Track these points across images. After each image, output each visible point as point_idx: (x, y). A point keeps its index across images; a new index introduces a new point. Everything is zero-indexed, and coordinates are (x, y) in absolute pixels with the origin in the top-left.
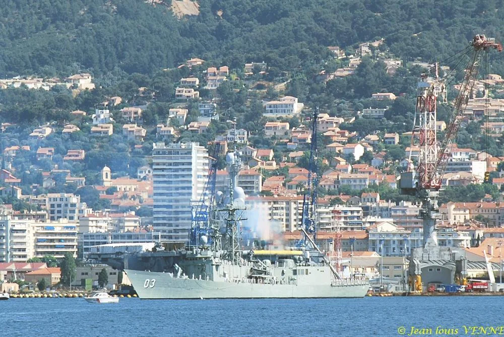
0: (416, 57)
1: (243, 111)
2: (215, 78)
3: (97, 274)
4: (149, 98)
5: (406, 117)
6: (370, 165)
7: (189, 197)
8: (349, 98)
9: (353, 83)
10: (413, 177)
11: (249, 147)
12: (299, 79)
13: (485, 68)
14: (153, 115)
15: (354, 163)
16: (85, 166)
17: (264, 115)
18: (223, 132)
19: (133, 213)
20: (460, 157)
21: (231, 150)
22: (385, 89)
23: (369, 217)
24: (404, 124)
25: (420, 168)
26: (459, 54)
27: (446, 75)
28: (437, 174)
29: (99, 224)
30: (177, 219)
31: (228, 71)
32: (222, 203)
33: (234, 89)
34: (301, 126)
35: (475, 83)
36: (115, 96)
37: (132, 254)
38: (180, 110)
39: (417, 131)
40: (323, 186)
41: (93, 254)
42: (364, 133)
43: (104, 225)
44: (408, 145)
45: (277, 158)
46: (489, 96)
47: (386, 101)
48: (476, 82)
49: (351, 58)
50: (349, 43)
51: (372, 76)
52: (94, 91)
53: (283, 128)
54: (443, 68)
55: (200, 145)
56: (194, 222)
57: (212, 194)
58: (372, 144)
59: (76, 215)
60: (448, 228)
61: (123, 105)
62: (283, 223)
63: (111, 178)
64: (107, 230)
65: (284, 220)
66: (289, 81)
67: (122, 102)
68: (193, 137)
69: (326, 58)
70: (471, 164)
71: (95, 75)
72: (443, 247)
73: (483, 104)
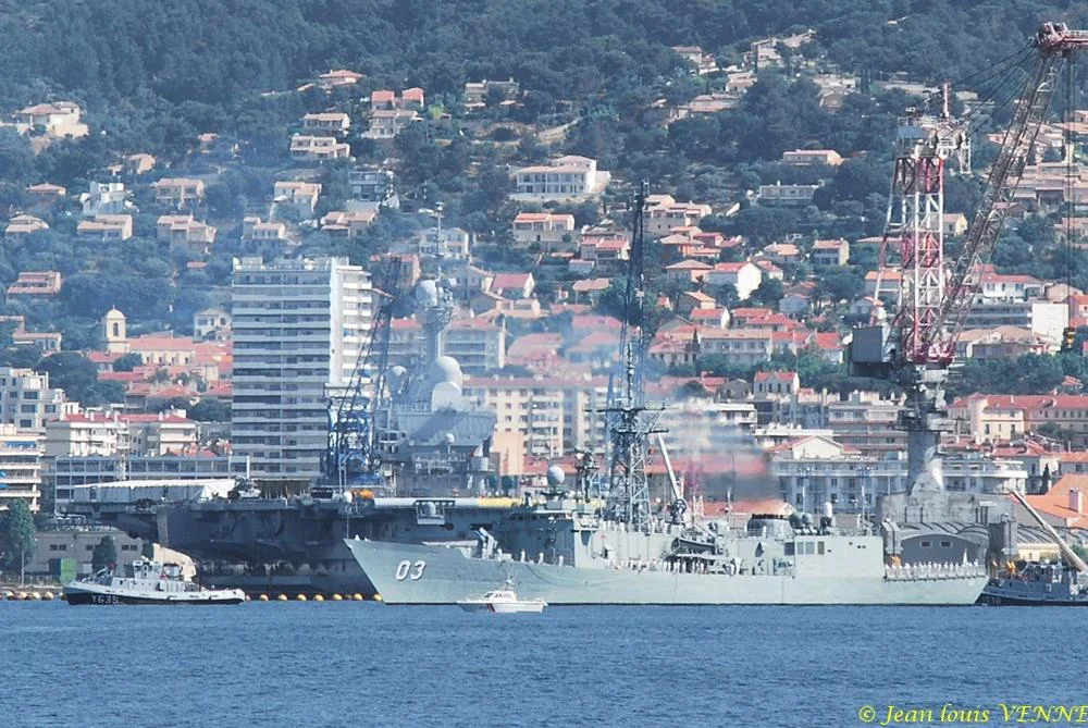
0: (894, 71)
1: (458, 189)
2: (389, 113)
3: (89, 548)
4: (223, 159)
5: (868, 204)
6: (776, 310)
7: (323, 378)
8: (725, 160)
9: (737, 126)
10: (885, 338)
11: (474, 268)
12: (602, 118)
13: (1068, 97)
14: (235, 194)
15: (737, 304)
16: (61, 308)
17: (512, 196)
18: (408, 235)
19: (182, 413)
20: (1002, 294)
21: (430, 275)
22: (816, 142)
23: (772, 425)
24: (863, 219)
25: (901, 318)
26: (1003, 66)
27: (967, 111)
28: (944, 330)
29: (94, 438)
30: (292, 427)
31: (422, 101)
32: (406, 391)
33: (436, 140)
34: (605, 221)
35: (1041, 130)
36: (139, 152)
37: (179, 504)
38: (303, 184)
39: (896, 235)
40: (658, 357)
41: (80, 504)
42: (761, 239)
43: (109, 439)
44: (873, 267)
45: (544, 293)
46: (1075, 160)
47: (819, 168)
48: (1043, 128)
49: (730, 73)
50: (726, 38)
51: (784, 113)
52: (86, 142)
53: (560, 226)
54: (962, 96)
55: (350, 264)
56: (335, 434)
57: (381, 372)
58: (783, 265)
59: (38, 417)
60: (971, 451)
61: (158, 172)
62: (556, 437)
63: (127, 336)
64: (115, 451)
65: (560, 431)
66: (575, 122)
67: (158, 166)
68: (333, 244)
69: (668, 72)
70: (1030, 310)
71: (89, 106)
72: (957, 494)
73: (1062, 177)
